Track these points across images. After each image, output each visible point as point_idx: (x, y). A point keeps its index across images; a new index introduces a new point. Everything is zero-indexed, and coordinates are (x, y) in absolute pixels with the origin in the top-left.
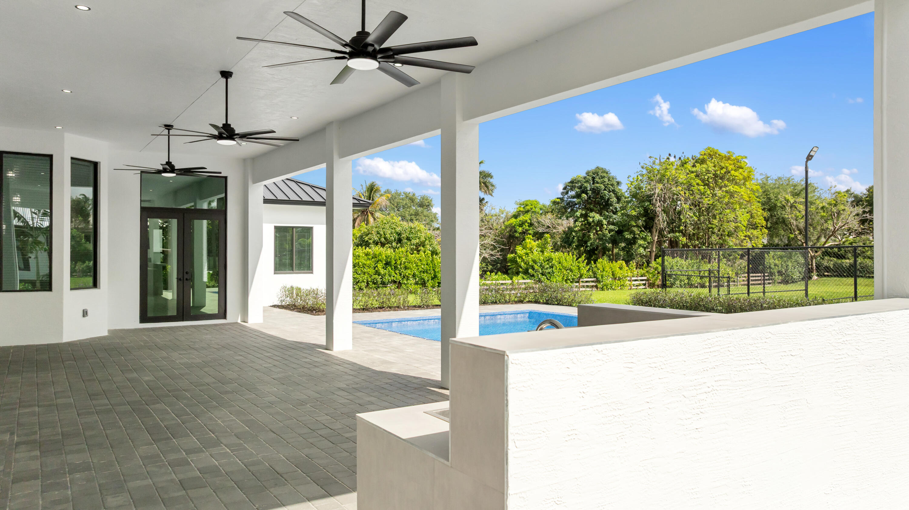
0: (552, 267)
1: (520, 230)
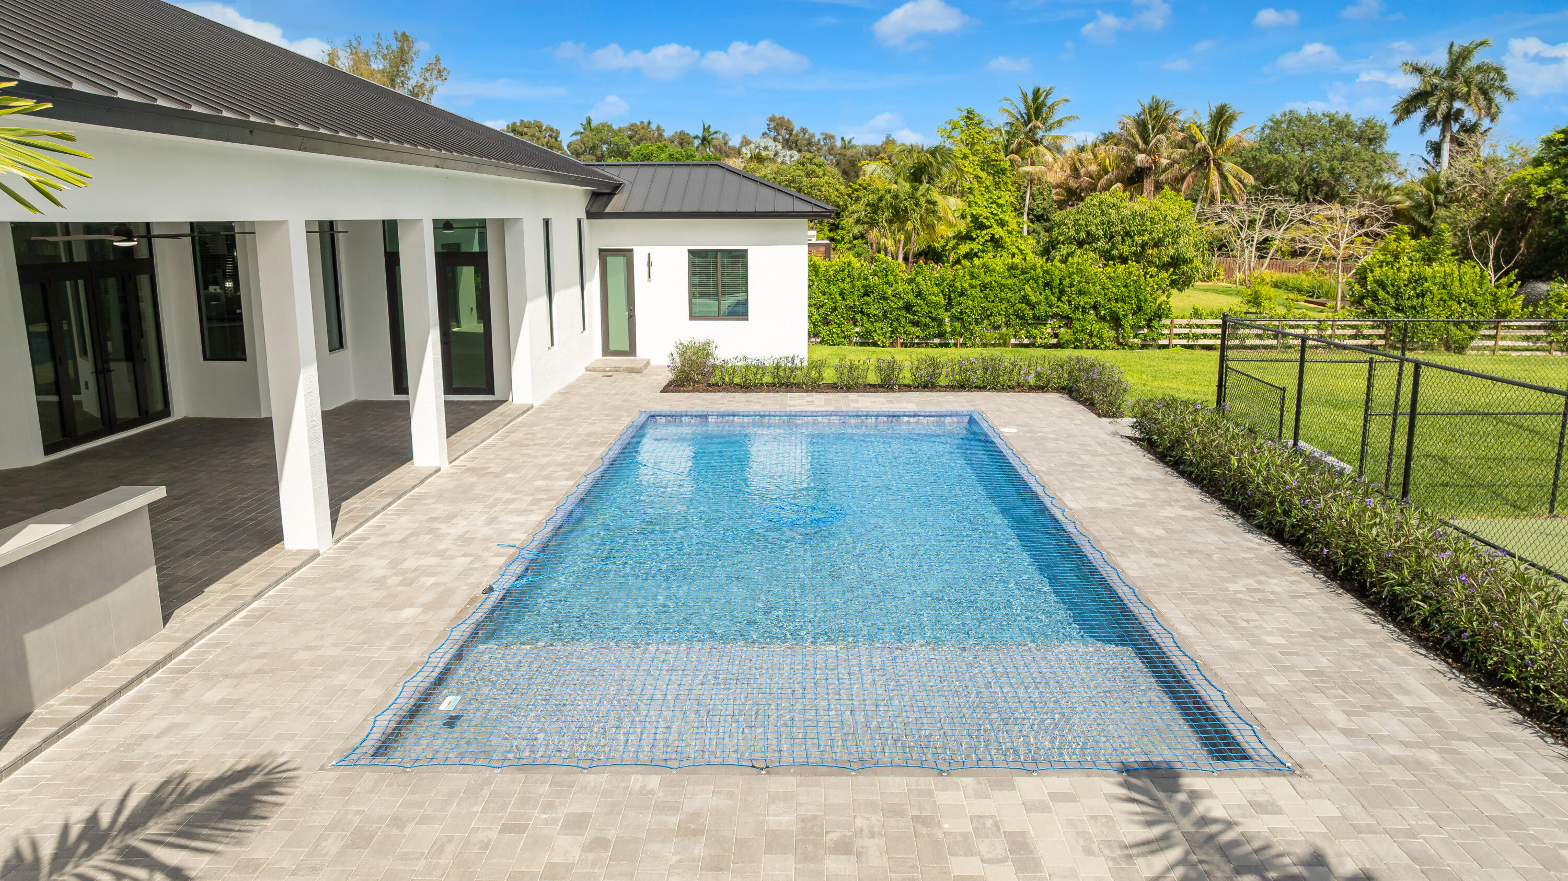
0: (1423, 296)
1: (1540, 192)
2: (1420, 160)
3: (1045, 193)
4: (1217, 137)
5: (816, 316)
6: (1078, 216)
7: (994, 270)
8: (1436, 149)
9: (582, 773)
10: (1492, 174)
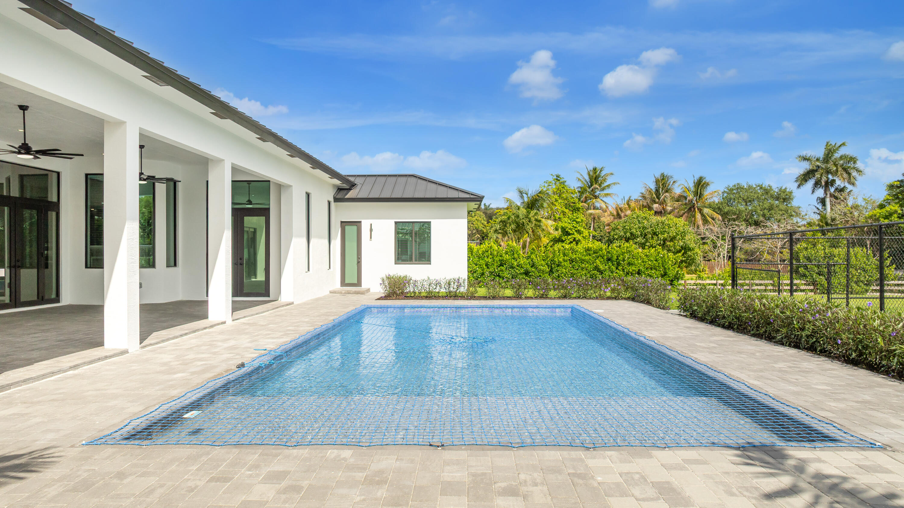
1: (886, 222)
2: (814, 208)
3: (601, 227)
4: (698, 194)
5: (472, 278)
6: (624, 225)
7: (577, 251)
8: (823, 201)
9: (288, 449)
10: (856, 214)
